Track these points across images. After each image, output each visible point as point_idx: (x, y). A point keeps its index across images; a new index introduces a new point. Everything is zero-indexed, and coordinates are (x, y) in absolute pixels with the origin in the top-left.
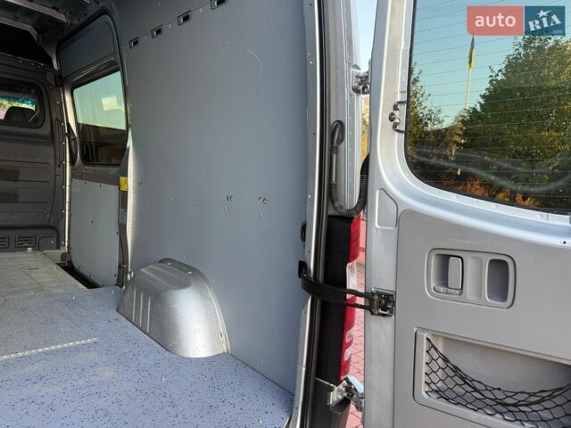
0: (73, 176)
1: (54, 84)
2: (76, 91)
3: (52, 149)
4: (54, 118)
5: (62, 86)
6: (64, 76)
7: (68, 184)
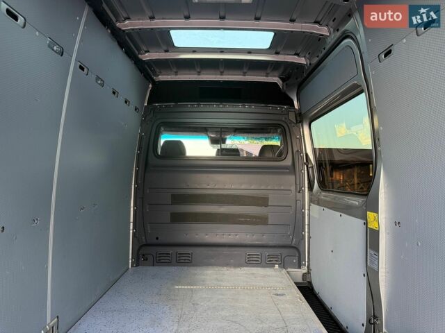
0: (311, 201)
1: (295, 122)
2: (313, 124)
3: (294, 177)
4: (295, 150)
5: (301, 122)
6: (303, 112)
7: (307, 208)
